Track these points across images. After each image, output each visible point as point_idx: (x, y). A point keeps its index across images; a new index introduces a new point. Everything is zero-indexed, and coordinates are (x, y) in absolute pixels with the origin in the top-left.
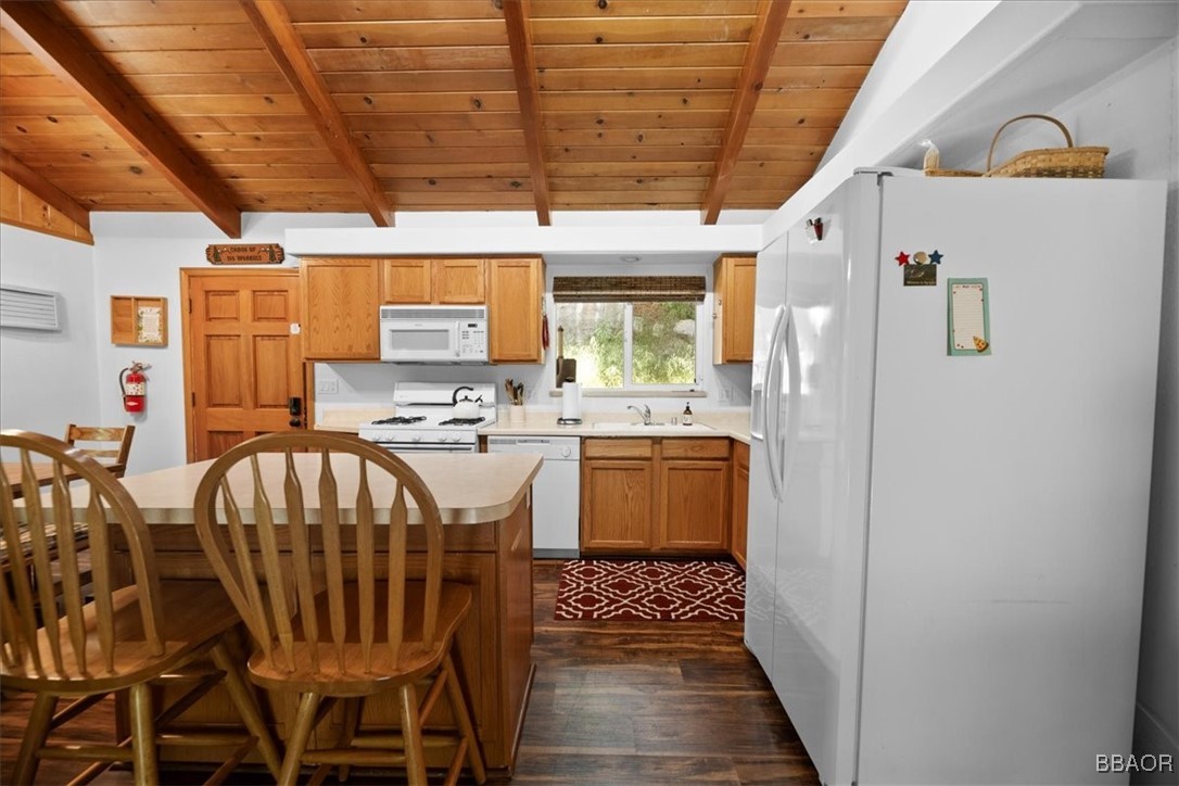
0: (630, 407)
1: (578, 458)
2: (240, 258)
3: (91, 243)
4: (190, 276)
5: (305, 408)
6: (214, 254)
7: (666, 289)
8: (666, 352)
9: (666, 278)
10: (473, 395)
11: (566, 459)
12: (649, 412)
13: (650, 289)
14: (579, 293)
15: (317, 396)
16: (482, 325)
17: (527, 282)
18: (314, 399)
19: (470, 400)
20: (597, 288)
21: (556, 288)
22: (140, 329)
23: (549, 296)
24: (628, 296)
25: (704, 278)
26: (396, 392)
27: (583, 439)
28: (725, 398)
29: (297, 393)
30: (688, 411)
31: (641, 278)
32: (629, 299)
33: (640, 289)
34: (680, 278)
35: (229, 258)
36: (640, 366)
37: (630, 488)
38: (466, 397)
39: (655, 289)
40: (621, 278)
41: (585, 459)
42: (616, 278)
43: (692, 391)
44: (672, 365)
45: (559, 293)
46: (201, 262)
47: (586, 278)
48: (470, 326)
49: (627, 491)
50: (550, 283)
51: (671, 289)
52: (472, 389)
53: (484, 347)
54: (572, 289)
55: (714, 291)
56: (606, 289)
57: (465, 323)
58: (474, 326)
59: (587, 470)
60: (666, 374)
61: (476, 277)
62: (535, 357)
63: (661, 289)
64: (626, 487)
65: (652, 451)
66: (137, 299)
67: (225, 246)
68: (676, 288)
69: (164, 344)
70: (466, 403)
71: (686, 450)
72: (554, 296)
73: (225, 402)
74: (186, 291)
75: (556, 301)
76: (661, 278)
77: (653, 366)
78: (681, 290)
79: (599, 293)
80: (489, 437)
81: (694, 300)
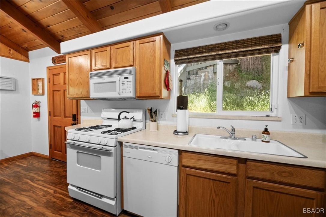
0: (219, 128)
1: (177, 165)
2: (60, 61)
3: (29, 62)
4: (49, 70)
5: (78, 119)
6: (54, 60)
7: (248, 47)
8: (242, 94)
9: (248, 39)
10: (129, 116)
11: (168, 164)
12: (234, 130)
13: (236, 48)
14: (188, 57)
15: (81, 114)
16: (131, 77)
17: (154, 50)
18: (80, 115)
19: (128, 118)
20: (199, 53)
21: (176, 56)
22: (38, 89)
23: (172, 62)
24: (220, 55)
25: (280, 35)
26: (102, 113)
27: (180, 152)
28: (298, 123)
29: (75, 113)
30: (266, 131)
31: (229, 42)
32: (220, 57)
33: (229, 49)
34: (260, 38)
35: (58, 61)
36: (228, 101)
37: (216, 195)
38: (126, 117)
39: (240, 48)
40: (215, 45)
41: (181, 166)
42: (212, 45)
43: (268, 116)
44: (246, 100)
45: (177, 59)
46: (51, 64)
47: (193, 48)
48: (125, 78)
49: (214, 197)
50: (173, 54)
51: (252, 46)
52: (128, 113)
53: (131, 89)
54: (185, 56)
55: (289, 42)
56: (205, 52)
57: (123, 77)
58: (127, 78)
59: (182, 175)
60: (242, 105)
61: (129, 52)
62: (158, 94)
63: (244, 47)
64: (214, 194)
65: (238, 169)
66: (38, 79)
67: (56, 57)
68: (256, 45)
69: (43, 94)
70: (125, 120)
71: (272, 174)
72: (175, 60)
73: (58, 115)
74: (48, 75)
75: (176, 64)
76: (244, 40)
77: (235, 101)
78: (260, 45)
79: (201, 55)
80: (124, 143)
81: (271, 52)
